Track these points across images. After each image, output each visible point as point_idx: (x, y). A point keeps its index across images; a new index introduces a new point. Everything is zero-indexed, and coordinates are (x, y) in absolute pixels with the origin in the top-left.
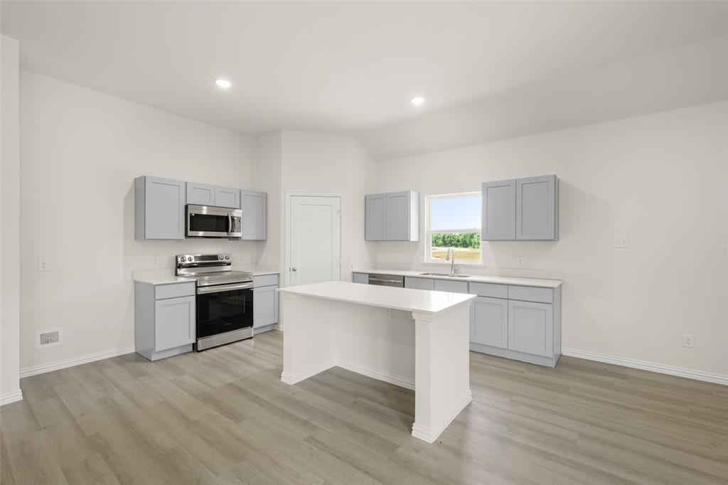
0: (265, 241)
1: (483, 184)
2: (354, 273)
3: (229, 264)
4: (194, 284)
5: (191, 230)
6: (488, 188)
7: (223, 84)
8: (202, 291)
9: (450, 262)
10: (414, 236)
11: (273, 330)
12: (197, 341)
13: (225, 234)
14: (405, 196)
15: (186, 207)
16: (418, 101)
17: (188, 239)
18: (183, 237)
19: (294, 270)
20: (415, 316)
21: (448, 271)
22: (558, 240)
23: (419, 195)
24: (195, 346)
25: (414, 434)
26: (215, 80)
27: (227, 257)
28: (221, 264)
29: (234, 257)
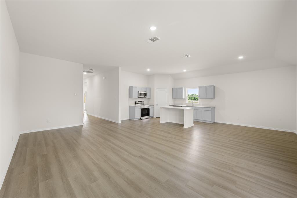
1: (199, 87)
3: (143, 103)
5: (139, 96)
6: (200, 87)
7: (148, 70)
8: (142, 108)
9: (192, 103)
10: (184, 98)
11: (152, 118)
13: (144, 97)
14: (182, 89)
15: (138, 92)
16: (185, 71)
17: (139, 98)
19: (157, 105)
20: (184, 110)
22: (214, 98)
23: (185, 88)
24: (140, 119)
25: (184, 127)
27: (143, 102)
28: (142, 103)
29: (144, 102)
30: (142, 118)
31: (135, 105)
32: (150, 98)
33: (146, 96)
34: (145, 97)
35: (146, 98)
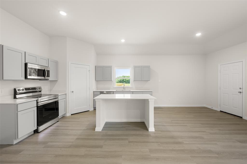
0: (57, 80)
1: (134, 66)
2: (94, 92)
3: (40, 91)
4: (36, 101)
5: (29, 76)
12: (37, 128)
13: (43, 78)
14: (110, 67)
15: (26, 65)
16: (123, 41)
17: (27, 80)
18: (24, 79)
19: (73, 92)
20: (149, 100)
21: (122, 89)
22: (150, 81)
26: (59, 11)
27: (40, 88)
28: (36, 92)
29: (42, 88)
30: (41, 128)
31: (15, 98)
32: (57, 81)
33: (48, 76)
34: (46, 78)
35: (47, 80)
